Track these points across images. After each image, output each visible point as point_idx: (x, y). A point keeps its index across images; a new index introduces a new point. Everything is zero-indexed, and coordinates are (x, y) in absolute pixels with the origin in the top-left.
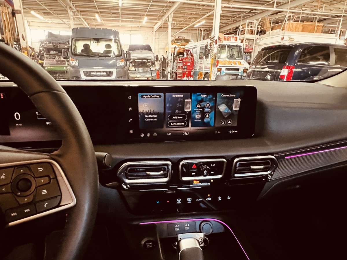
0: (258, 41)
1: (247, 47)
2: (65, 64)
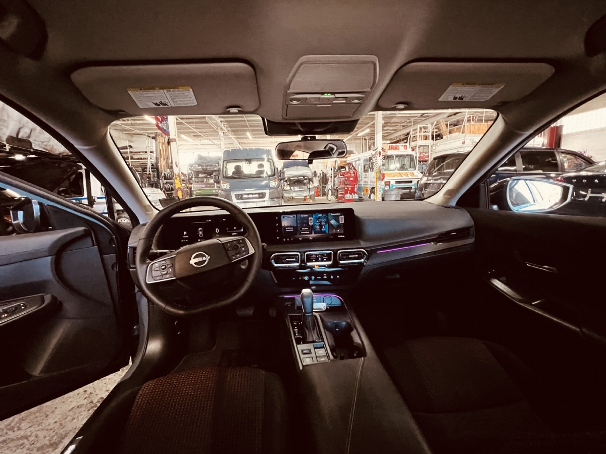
0: (434, 148)
1: (421, 155)
2: (214, 187)
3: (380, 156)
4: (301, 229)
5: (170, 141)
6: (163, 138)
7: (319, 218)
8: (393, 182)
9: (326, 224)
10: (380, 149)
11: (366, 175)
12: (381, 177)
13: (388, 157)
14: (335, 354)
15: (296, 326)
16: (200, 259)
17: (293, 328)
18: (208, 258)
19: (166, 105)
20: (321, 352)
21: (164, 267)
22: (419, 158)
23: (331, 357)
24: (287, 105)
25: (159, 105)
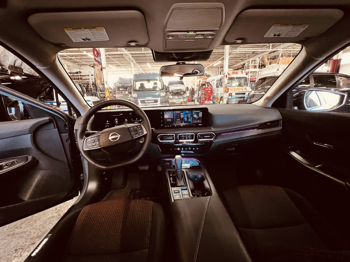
0: (260, 73)
1: (252, 78)
2: (128, 96)
3: (226, 78)
4: (176, 120)
5: (102, 68)
6: (98, 67)
7: (187, 113)
8: (234, 94)
9: (191, 117)
10: (226, 74)
11: (218, 89)
12: (227, 91)
13: (231, 79)
14: (193, 193)
15: (171, 176)
16: (114, 137)
17: (170, 178)
18: (119, 136)
19: (89, 40)
20: (185, 192)
21: (94, 141)
22: (250, 79)
23: (191, 195)
24: (166, 40)
25: (85, 40)
